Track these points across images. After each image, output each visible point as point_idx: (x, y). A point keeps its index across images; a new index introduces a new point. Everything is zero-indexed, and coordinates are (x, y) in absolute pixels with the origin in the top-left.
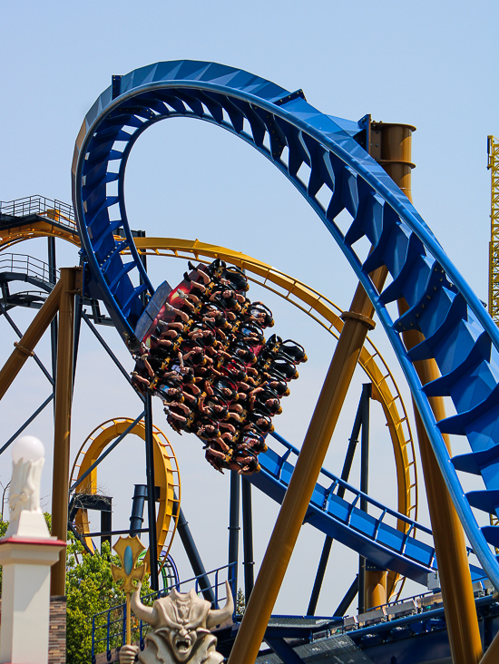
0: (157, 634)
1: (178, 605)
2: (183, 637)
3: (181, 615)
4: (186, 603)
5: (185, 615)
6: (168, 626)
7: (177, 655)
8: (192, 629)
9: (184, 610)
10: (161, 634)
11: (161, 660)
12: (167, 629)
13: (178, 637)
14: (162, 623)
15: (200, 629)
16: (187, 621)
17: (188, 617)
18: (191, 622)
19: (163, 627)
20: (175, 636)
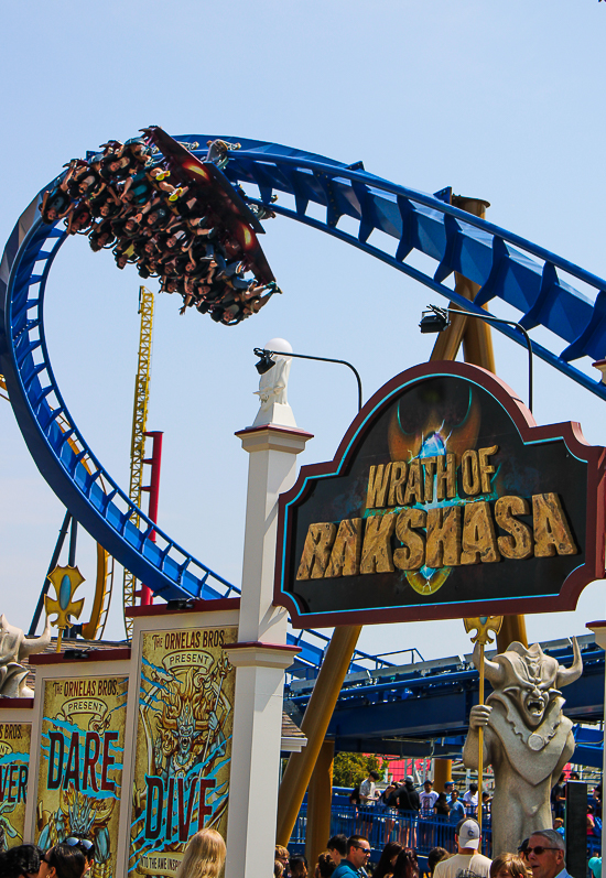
0: (506, 694)
1: (528, 662)
2: (535, 696)
3: (532, 673)
4: (536, 660)
5: (537, 674)
6: (519, 685)
7: (530, 718)
8: (545, 689)
9: (535, 667)
10: (510, 693)
11: (512, 723)
12: (518, 688)
13: (530, 697)
14: (511, 681)
15: (551, 690)
16: (539, 679)
17: (539, 676)
18: (544, 681)
19: (512, 685)
20: (527, 696)
